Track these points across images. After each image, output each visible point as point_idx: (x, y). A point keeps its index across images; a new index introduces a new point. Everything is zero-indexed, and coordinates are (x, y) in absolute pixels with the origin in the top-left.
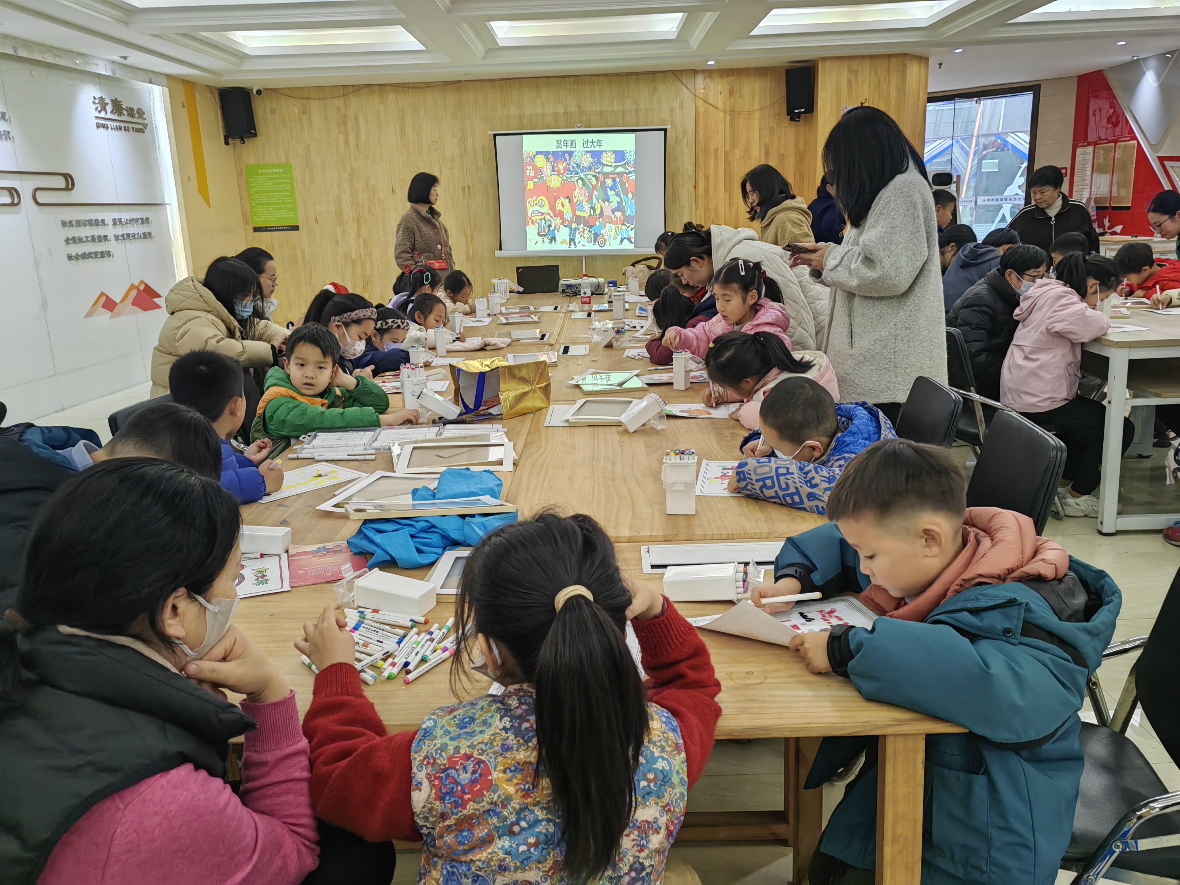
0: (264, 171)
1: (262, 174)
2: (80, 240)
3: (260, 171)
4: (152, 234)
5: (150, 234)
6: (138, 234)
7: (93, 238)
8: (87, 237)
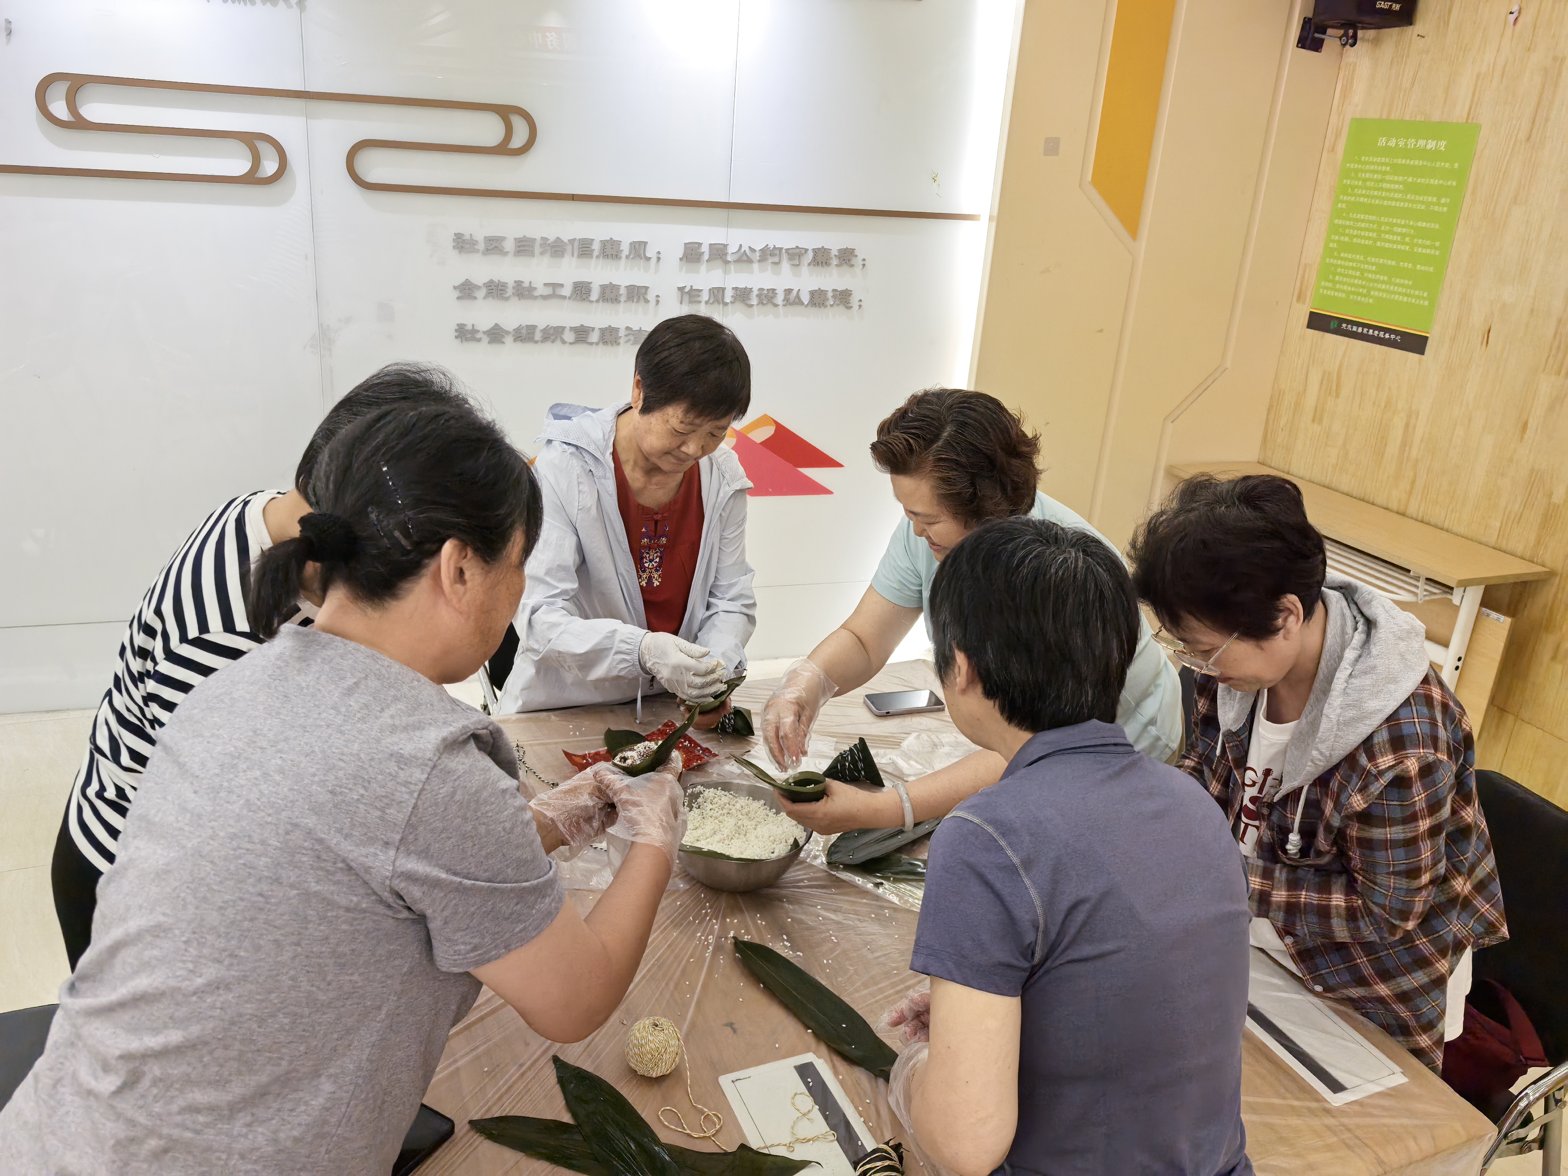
0: (1392, 143)
1: (1387, 151)
2: (523, 292)
3: (1382, 142)
4: (854, 300)
5: (844, 298)
6: (788, 291)
7: (581, 291)
8: (555, 286)
